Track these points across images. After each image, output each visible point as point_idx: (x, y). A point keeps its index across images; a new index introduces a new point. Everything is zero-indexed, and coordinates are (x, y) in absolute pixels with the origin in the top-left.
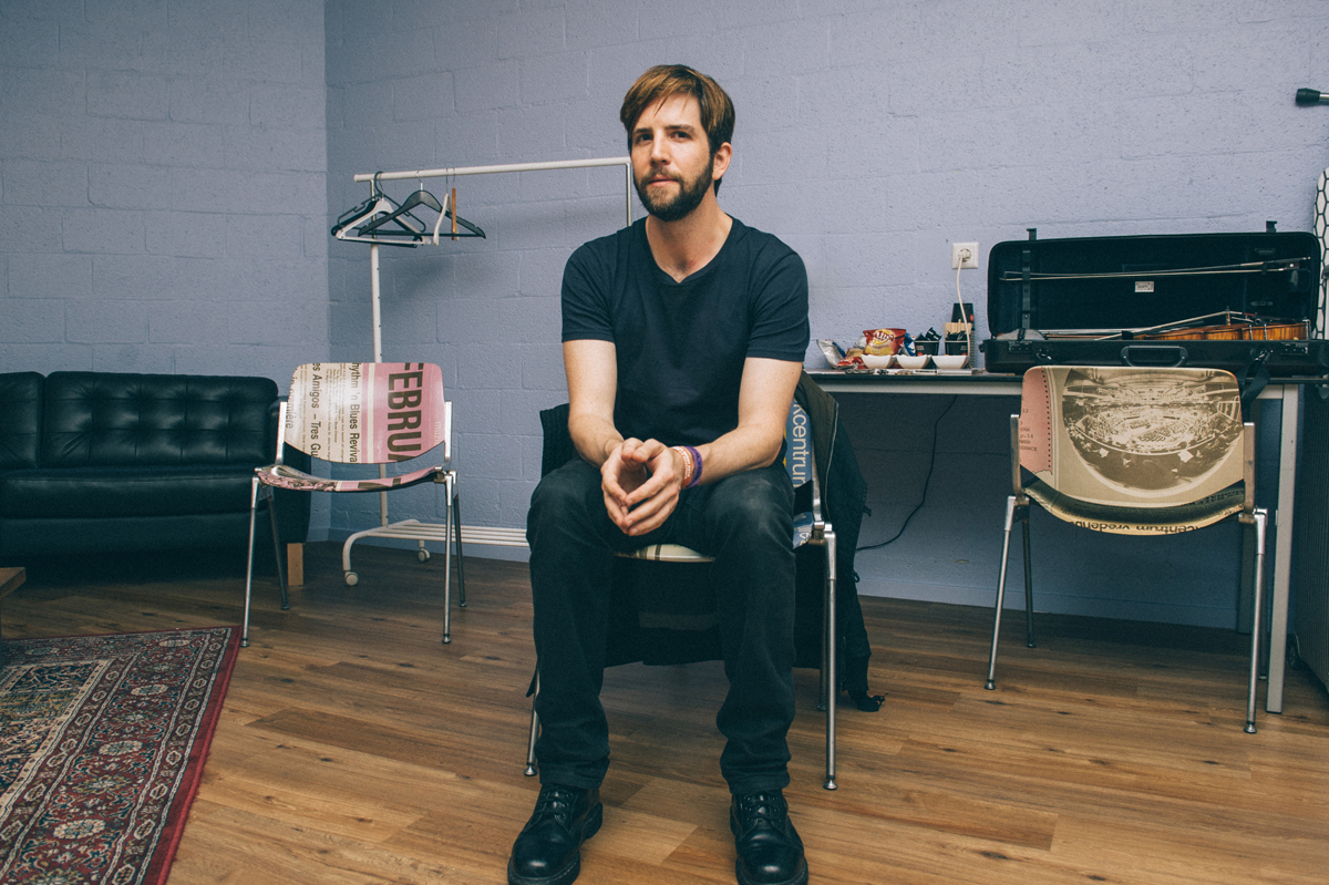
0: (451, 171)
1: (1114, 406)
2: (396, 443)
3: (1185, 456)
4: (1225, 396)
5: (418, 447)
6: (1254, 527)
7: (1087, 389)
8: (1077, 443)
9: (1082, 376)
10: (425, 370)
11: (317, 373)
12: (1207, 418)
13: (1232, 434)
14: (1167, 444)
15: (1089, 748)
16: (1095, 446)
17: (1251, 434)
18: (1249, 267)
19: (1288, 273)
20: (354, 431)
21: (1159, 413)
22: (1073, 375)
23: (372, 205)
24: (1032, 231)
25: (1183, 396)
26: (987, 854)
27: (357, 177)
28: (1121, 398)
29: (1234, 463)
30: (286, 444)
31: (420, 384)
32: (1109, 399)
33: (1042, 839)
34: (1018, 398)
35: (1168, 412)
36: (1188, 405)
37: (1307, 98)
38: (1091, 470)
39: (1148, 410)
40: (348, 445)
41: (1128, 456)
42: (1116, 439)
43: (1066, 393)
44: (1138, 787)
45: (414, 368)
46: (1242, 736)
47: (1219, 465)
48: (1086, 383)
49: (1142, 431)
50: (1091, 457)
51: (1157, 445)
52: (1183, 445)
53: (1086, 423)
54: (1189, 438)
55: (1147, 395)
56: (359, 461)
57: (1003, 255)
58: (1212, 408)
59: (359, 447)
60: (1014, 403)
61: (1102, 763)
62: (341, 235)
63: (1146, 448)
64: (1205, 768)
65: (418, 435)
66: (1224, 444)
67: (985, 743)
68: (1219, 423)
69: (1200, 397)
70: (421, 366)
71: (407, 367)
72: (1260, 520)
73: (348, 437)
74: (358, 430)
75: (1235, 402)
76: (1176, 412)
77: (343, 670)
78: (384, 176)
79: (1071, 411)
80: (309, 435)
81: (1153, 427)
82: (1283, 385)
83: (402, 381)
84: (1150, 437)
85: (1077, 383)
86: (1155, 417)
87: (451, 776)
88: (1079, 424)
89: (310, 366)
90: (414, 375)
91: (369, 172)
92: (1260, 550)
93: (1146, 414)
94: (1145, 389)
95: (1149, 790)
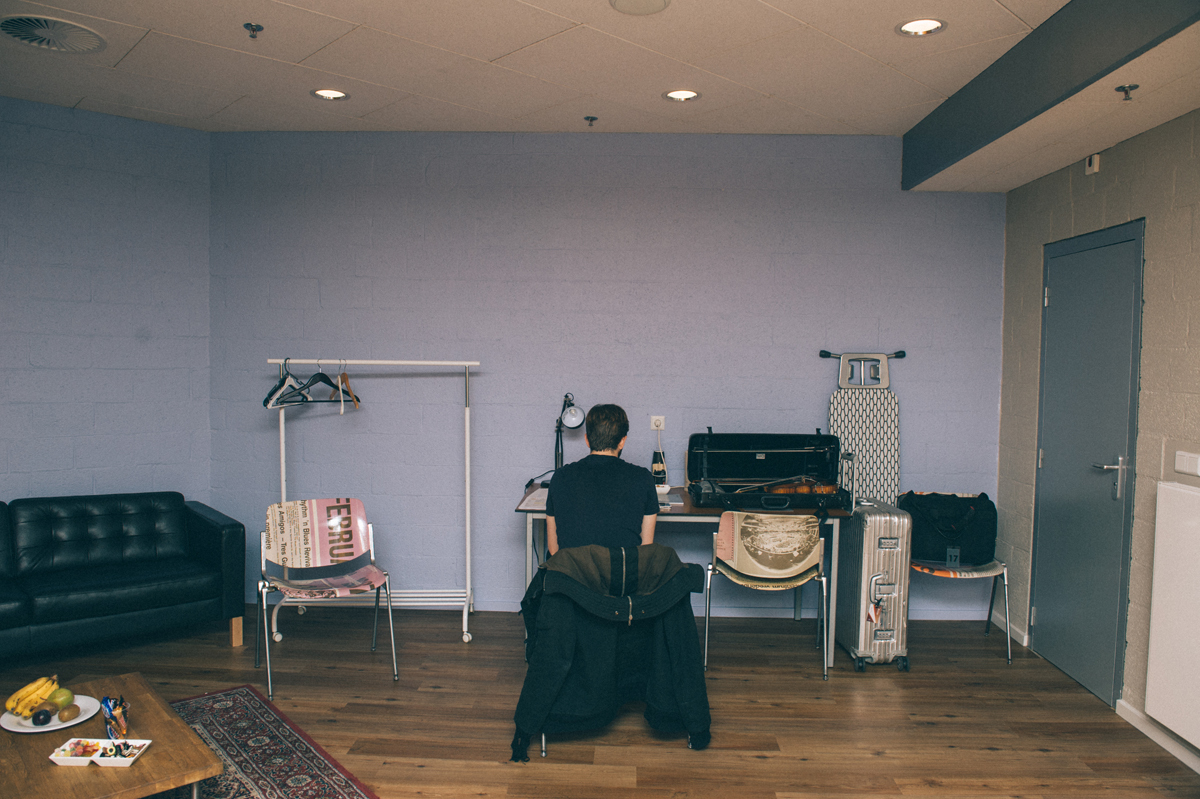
0: (343, 362)
1: (766, 532)
2: (336, 552)
3: (796, 554)
4: (813, 527)
5: (352, 554)
6: (821, 582)
7: (753, 524)
8: (747, 548)
9: (752, 518)
10: (351, 503)
11: (281, 510)
12: (805, 536)
13: (815, 543)
14: (789, 549)
15: (769, 698)
16: (756, 550)
17: (823, 543)
18: (807, 450)
19: (825, 453)
20: (307, 546)
21: (786, 535)
22: (747, 517)
23: (282, 382)
24: (710, 429)
25: (796, 528)
26: (758, 757)
27: (270, 361)
28: (769, 528)
29: (816, 556)
30: (267, 560)
31: (349, 513)
32: (763, 529)
33: (775, 747)
34: (717, 524)
35: (789, 535)
36: (798, 531)
37: (825, 354)
38: (753, 561)
39: (781, 534)
40: (303, 556)
41: (771, 555)
42: (766, 547)
43: (743, 524)
44: (796, 716)
45: (343, 502)
46: (824, 682)
47: (809, 557)
48: (754, 521)
49: (778, 543)
50: (754, 555)
51: (784, 550)
52: (795, 549)
53: (752, 539)
54: (797, 546)
55: (781, 527)
56: (311, 566)
57: (696, 441)
58: (807, 532)
59: (311, 556)
60: (715, 527)
61: (777, 705)
62: (270, 406)
63: (780, 551)
64: (816, 701)
65: (351, 546)
66: (811, 547)
67: (724, 702)
68: (810, 539)
69: (803, 528)
70: (348, 500)
71: (338, 500)
72: (824, 579)
73: (303, 551)
74: (310, 545)
75: (817, 529)
76: (793, 535)
77: (353, 708)
78: (291, 361)
79: (744, 533)
80: (280, 552)
81: (783, 541)
82: (833, 517)
83: (336, 511)
84: (781, 546)
85: (749, 521)
86: (784, 537)
87: (496, 763)
88: (749, 539)
89: (276, 506)
90: (344, 507)
91: (281, 358)
92: (825, 594)
93: (780, 536)
94: (780, 524)
95: (801, 716)
